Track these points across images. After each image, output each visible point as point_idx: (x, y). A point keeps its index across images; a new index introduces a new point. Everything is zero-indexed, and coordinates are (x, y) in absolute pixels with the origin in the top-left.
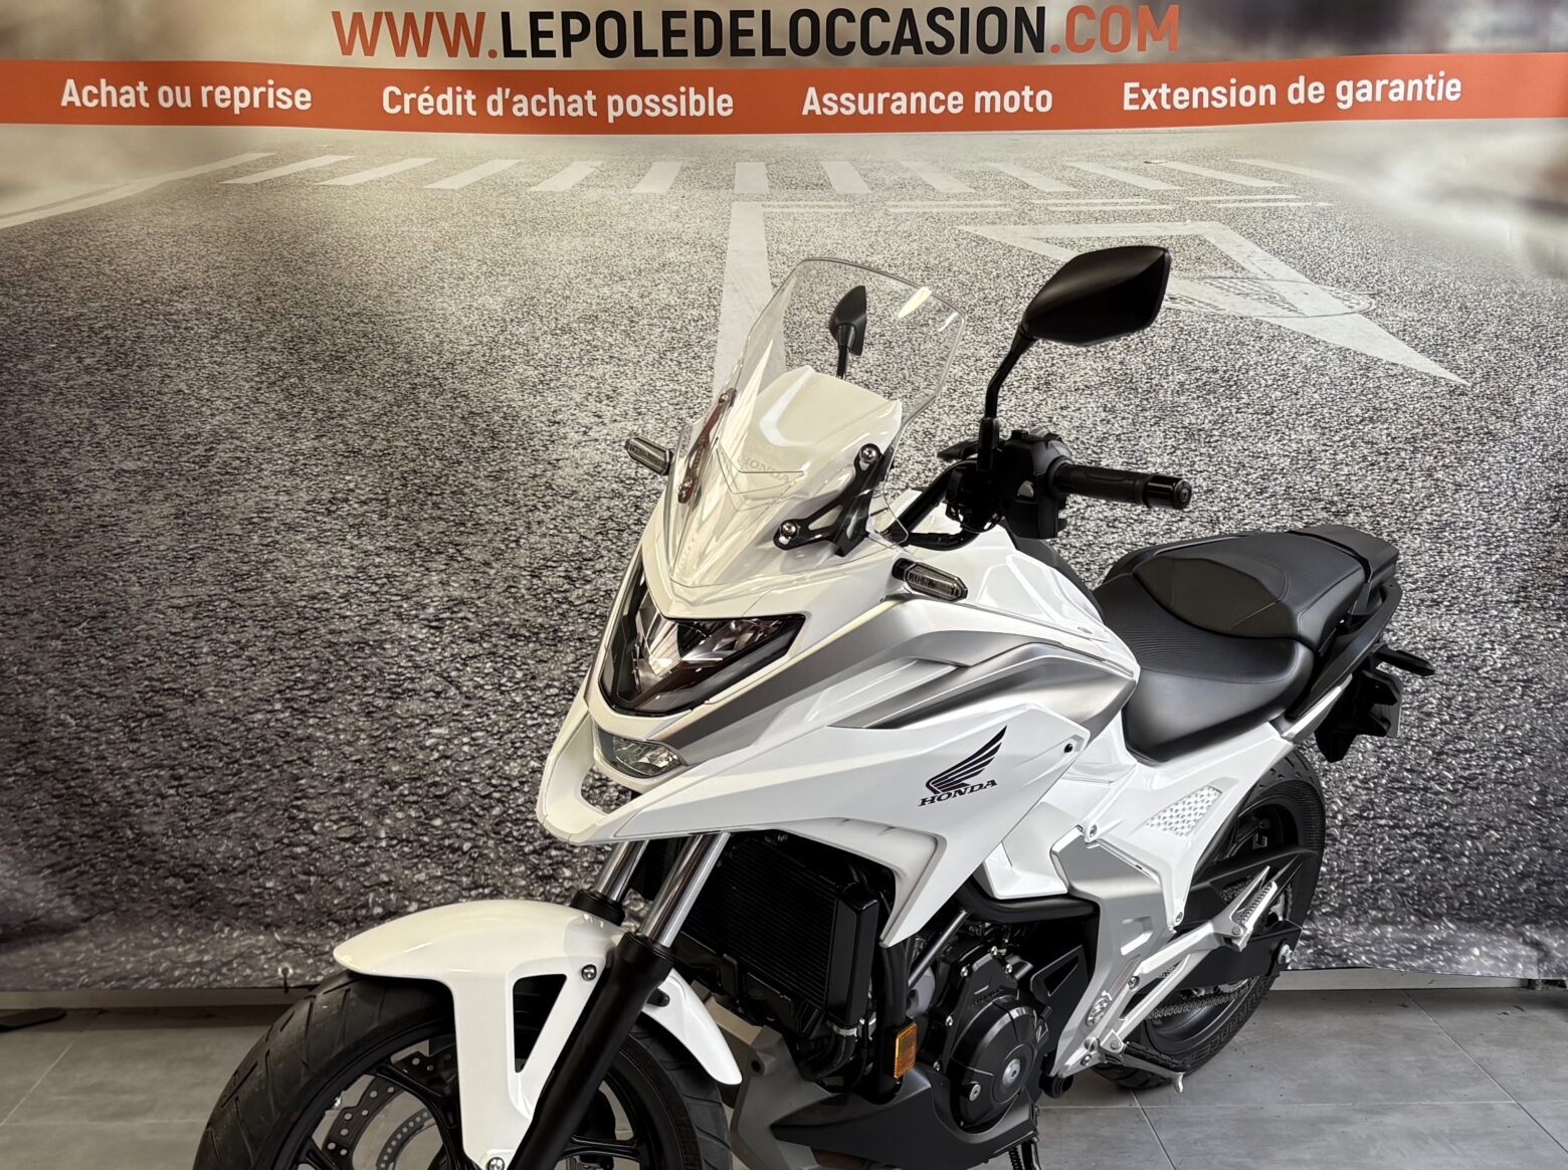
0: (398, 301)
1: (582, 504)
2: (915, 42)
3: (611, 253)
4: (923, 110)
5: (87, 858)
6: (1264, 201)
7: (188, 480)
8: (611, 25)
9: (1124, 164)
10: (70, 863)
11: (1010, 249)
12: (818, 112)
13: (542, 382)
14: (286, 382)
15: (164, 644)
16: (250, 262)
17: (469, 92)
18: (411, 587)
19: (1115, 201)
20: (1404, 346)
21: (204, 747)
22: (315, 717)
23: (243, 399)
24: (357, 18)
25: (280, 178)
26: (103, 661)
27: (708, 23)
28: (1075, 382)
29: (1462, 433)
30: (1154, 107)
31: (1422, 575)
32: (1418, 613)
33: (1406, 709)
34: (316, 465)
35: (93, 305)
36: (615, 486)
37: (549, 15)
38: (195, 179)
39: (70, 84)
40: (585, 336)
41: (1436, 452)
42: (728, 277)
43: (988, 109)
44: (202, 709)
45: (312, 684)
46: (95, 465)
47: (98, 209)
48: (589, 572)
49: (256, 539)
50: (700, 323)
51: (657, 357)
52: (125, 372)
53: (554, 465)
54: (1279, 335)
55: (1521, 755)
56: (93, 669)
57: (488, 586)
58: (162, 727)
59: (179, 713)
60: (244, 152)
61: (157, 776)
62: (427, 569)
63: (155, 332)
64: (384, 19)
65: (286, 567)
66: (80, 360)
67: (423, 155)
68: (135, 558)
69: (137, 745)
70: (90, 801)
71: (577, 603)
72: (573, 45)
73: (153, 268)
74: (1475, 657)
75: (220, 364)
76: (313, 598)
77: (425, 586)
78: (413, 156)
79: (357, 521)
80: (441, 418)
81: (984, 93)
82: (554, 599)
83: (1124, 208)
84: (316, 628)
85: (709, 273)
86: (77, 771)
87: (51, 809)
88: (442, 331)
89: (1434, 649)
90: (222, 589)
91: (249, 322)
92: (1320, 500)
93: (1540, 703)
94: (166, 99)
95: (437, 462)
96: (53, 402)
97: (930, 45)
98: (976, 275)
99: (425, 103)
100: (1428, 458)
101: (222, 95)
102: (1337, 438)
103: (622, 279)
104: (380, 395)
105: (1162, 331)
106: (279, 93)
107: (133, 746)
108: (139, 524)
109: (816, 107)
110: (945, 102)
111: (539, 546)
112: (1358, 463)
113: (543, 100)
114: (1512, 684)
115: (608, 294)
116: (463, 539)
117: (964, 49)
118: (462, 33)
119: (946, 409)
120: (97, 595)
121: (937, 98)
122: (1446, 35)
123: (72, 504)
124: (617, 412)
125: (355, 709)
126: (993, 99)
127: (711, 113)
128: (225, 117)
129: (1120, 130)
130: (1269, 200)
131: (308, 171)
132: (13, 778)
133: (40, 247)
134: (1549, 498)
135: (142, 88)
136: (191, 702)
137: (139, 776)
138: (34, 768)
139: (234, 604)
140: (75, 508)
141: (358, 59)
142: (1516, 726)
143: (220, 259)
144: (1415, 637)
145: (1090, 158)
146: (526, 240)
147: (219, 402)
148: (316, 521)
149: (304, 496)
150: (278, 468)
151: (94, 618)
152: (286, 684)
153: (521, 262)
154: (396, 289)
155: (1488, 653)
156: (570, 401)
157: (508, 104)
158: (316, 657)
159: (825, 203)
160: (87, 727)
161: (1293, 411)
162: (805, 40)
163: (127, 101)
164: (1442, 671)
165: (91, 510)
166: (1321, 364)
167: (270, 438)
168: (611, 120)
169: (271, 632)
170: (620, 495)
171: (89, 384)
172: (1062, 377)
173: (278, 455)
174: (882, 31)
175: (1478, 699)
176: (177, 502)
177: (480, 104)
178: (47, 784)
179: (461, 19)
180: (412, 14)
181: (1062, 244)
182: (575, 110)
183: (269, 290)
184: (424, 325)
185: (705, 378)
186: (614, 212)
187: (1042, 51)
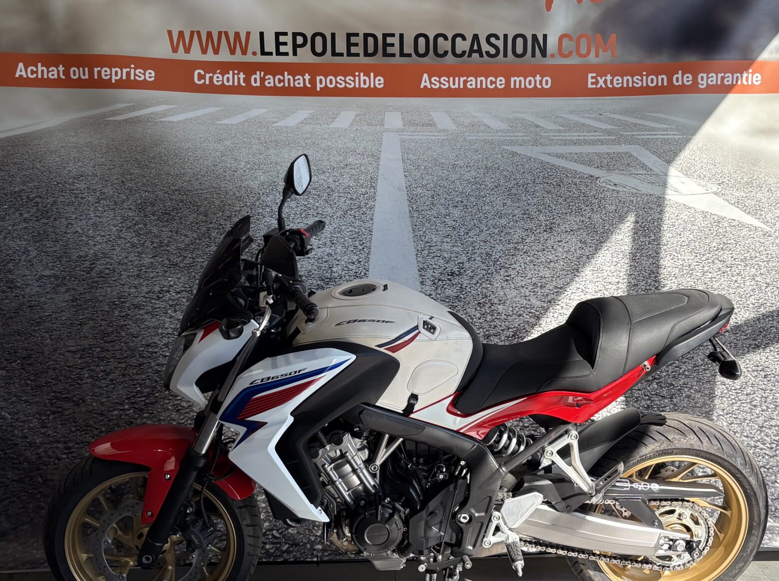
0: (200, 183)
2: (479, 51)
4: (484, 86)
5: (15, 493)
6: (662, 135)
7: (80, 281)
8: (319, 40)
9: (588, 115)
11: (530, 158)
12: (429, 87)
14: (137, 227)
15: (63, 372)
16: (119, 162)
17: (242, 73)
19: (584, 134)
20: (738, 210)
21: (84, 430)
22: (147, 413)
23: (112, 236)
24: (181, 34)
25: (136, 117)
26: (29, 382)
27: (371, 40)
28: (565, 228)
29: (769, 257)
30: (604, 86)
31: (750, 331)
33: (743, 403)
34: (152, 272)
35: (29, 185)
36: (319, 282)
37: (285, 34)
38: (90, 117)
39: (21, 65)
40: (303, 202)
41: (756, 267)
42: (381, 172)
43: (517, 86)
44: (84, 409)
45: (146, 394)
46: (27, 273)
47: (33, 133)
49: (117, 313)
50: (366, 195)
51: (343, 213)
52: (46, 221)
54: (671, 204)
56: (22, 387)
58: (60, 419)
59: (71, 411)
60: (117, 102)
61: (57, 447)
63: (64, 200)
64: (195, 35)
65: (134, 329)
66: (21, 215)
67: (216, 106)
68: (48, 324)
69: (45, 430)
70: (17, 461)
72: (298, 49)
73: (64, 165)
75: (100, 217)
76: (148, 346)
78: (210, 107)
79: (173, 303)
81: (516, 78)
83: (589, 138)
84: (149, 363)
85: (371, 169)
86: (10, 444)
88: (224, 199)
89: (757, 371)
90: (97, 341)
91: (117, 194)
94: (74, 74)
96: (5, 238)
97: (488, 53)
98: (512, 172)
99: (218, 79)
100: (752, 270)
101: (105, 73)
102: (704, 259)
103: (323, 172)
104: (189, 233)
105: (610, 202)
106: (137, 72)
107: (44, 430)
108: (51, 305)
109: (428, 84)
110: (495, 83)
112: (716, 272)
113: (282, 78)
115: (316, 180)
117: (505, 55)
118: (238, 42)
119: (498, 241)
120: (26, 345)
121: (491, 81)
122: (752, 51)
123: (13, 294)
124: (320, 243)
125: (170, 408)
126: (520, 81)
127: (372, 86)
128: (107, 84)
129: (586, 98)
130: (664, 135)
131: (152, 113)
135: (61, 68)
136: (77, 405)
137: (46, 448)
139: (103, 350)
140: (15, 296)
141: (181, 55)
143: (102, 160)
144: (747, 364)
145: (571, 112)
146: (271, 151)
147: (98, 238)
148: (151, 303)
149: (145, 289)
150: (131, 274)
151: (24, 358)
152: (131, 394)
153: (269, 162)
154: (199, 176)
157: (263, 80)
158: (149, 379)
159: (433, 134)
160: (17, 420)
161: (679, 244)
162: (422, 50)
163: (53, 75)
164: (762, 383)
165: (24, 298)
166: (693, 219)
167: (126, 258)
168: (318, 89)
169: (123, 365)
171: (26, 228)
172: (559, 225)
173: (131, 267)
174: (462, 46)
176: (73, 293)
177: (247, 80)
179: (237, 35)
180: (211, 32)
181: (557, 156)
182: (299, 83)
183: (128, 177)
184: (215, 195)
185: (368, 225)
186: (320, 137)
187: (546, 57)
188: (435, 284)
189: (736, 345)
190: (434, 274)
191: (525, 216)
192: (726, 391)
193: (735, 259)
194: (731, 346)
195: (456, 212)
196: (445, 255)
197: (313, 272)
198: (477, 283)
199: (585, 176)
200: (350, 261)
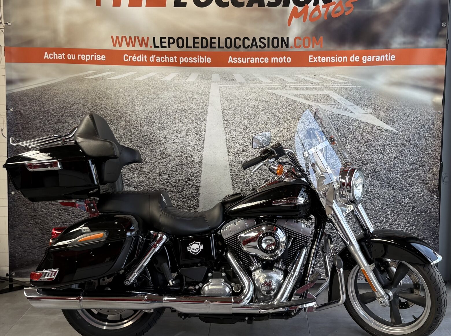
0: (127, 108)
1: (172, 158)
2: (256, 45)
3: (180, 96)
4: (258, 62)
6: (344, 86)
8: (180, 40)
9: (309, 76)
10: (44, 246)
11: (280, 96)
12: (232, 62)
13: (163, 128)
16: (90, 97)
17: (145, 56)
18: (130, 178)
19: (307, 85)
20: (382, 122)
24: (117, 37)
25: (98, 77)
27: (204, 40)
28: (296, 130)
29: (396, 145)
30: (317, 61)
31: (386, 180)
32: (385, 189)
33: (382, 213)
35: (52, 107)
36: (181, 154)
37: (165, 38)
38: (77, 77)
39: (46, 53)
40: (174, 116)
41: (390, 149)
42: (210, 102)
43: (275, 62)
47: (53, 84)
48: (174, 175)
50: (203, 113)
51: (192, 122)
53: (166, 148)
54: (348, 119)
55: (412, 226)
57: (149, 178)
58: (67, 212)
60: (89, 71)
61: (66, 225)
62: (134, 173)
64: (124, 38)
66: (48, 121)
67: (134, 72)
69: (61, 217)
70: (49, 231)
71: (171, 182)
72: (171, 45)
73: (66, 99)
74: (400, 200)
77: (133, 177)
78: (131, 72)
80: (137, 136)
81: (274, 58)
82: (165, 182)
83: (309, 87)
85: (205, 101)
87: (39, 232)
88: (137, 115)
89: (389, 198)
92: (361, 161)
93: (416, 213)
94: (69, 57)
95: (136, 147)
96: (41, 132)
97: (260, 46)
98: (272, 102)
99: (134, 59)
100: (388, 151)
101: (83, 57)
102: (364, 145)
103: (183, 102)
104: (122, 130)
106: (97, 56)
107: (60, 217)
110: (264, 60)
111: (162, 168)
112: (370, 152)
113: (164, 58)
114: (409, 208)
115: (180, 106)
116: (143, 166)
117: (269, 47)
118: (143, 42)
121: (262, 59)
122: (390, 44)
124: (181, 135)
126: (276, 59)
127: (205, 62)
128: (84, 62)
129: (308, 67)
131: (104, 76)
132: (29, 225)
133: (38, 93)
134: (419, 161)
135: (63, 54)
138: (35, 222)
141: (117, 48)
142: (410, 218)
143: (83, 96)
144: (384, 195)
145: (300, 74)
146: (159, 93)
153: (158, 98)
154: (126, 105)
155: (403, 199)
156: (170, 132)
157: (155, 59)
159: (234, 84)
160: (49, 212)
161: (353, 137)
162: (228, 45)
163: (60, 57)
166: (360, 126)
168: (181, 63)
170: (182, 156)
171: (50, 127)
172: (293, 128)
174: (248, 43)
175: (401, 211)
177: (148, 59)
178: (39, 226)
179: (143, 38)
180: (131, 37)
181: (293, 95)
182: (172, 61)
183: (95, 104)
184: (133, 113)
185: (204, 127)
186: (181, 86)
187: (288, 48)
188: (234, 155)
189: (379, 186)
190: (234, 151)
191: (278, 124)
192: (374, 207)
193: (379, 146)
194: (376, 187)
195: (245, 121)
196: (240, 142)
197: (178, 149)
198: (255, 155)
199: (307, 105)
200: (195, 144)
